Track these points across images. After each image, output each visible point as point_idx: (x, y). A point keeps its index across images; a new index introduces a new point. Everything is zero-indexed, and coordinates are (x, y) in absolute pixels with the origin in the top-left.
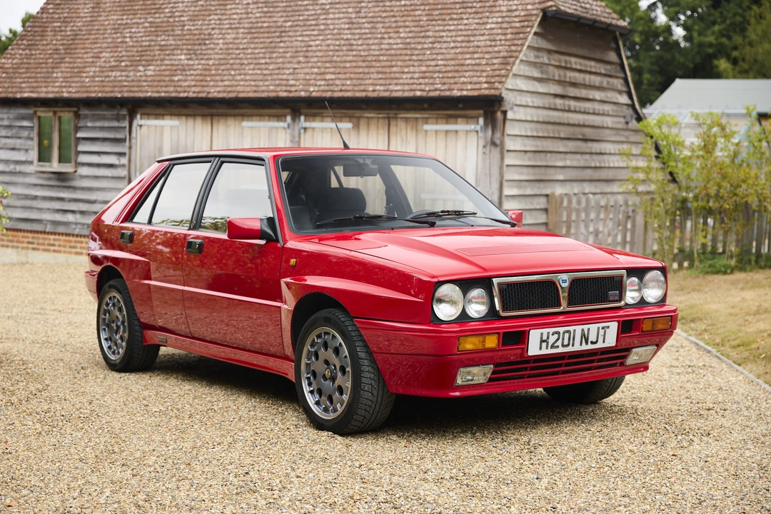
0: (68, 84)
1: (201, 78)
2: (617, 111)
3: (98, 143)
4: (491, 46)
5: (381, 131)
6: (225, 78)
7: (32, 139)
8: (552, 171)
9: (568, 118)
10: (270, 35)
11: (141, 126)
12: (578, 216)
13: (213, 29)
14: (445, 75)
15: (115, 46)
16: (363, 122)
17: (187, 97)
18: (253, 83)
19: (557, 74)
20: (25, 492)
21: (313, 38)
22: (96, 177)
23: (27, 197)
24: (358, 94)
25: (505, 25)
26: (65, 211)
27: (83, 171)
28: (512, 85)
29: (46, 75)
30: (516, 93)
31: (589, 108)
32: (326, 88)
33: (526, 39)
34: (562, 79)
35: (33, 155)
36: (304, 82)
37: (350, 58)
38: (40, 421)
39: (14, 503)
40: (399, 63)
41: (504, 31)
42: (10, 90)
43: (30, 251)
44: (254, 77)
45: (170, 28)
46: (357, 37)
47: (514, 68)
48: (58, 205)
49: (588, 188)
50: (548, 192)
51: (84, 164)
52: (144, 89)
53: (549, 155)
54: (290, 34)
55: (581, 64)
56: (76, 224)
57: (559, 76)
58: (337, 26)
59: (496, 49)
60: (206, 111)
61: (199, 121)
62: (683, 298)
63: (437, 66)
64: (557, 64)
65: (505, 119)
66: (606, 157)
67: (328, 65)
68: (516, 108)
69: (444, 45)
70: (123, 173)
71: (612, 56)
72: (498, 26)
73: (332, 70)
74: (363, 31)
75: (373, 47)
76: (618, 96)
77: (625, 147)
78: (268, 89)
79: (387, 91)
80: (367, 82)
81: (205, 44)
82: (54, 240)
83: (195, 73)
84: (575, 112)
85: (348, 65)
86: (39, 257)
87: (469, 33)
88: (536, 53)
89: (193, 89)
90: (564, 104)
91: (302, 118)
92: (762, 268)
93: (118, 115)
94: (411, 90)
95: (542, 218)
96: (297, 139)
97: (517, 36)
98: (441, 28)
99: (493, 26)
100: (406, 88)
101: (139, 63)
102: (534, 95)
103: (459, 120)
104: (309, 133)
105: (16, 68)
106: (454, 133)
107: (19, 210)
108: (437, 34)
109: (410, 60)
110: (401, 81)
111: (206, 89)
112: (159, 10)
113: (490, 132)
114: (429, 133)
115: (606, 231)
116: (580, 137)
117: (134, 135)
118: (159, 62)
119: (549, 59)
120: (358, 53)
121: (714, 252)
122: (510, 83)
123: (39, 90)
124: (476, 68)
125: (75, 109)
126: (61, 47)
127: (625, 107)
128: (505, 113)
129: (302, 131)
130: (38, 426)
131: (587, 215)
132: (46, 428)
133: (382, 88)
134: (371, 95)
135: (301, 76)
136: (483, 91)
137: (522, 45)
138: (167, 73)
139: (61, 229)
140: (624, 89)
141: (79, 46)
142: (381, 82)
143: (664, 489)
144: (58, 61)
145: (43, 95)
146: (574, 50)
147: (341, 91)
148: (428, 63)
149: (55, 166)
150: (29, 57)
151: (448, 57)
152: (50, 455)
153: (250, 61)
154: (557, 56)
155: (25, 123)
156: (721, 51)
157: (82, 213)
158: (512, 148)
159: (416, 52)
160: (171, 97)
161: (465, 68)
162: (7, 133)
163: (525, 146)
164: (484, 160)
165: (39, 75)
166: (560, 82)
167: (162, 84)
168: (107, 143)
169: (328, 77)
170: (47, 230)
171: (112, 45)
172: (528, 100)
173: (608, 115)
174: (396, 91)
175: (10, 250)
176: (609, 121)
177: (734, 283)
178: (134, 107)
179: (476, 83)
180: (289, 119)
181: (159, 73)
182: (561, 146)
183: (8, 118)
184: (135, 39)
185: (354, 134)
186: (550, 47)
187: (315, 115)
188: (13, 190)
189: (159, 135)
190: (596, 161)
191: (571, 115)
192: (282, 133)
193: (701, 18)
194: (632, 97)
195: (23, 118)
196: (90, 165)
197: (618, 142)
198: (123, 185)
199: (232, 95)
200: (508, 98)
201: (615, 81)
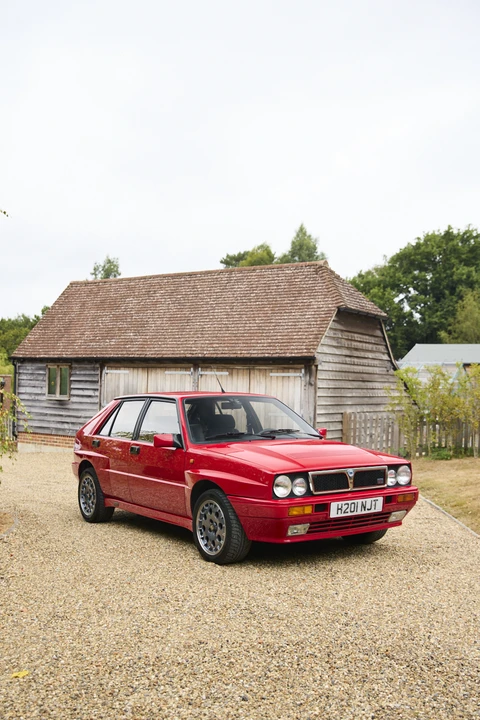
0: (66, 350)
1: (142, 346)
2: (382, 364)
3: (82, 383)
4: (308, 328)
5: (245, 378)
6: (156, 346)
7: (45, 381)
8: (345, 399)
9: (353, 369)
10: (181, 322)
11: (107, 373)
12: (360, 425)
13: (149, 318)
14: (282, 344)
15: (93, 328)
16: (235, 372)
17: (133, 357)
18: (171, 349)
19: (346, 343)
20: (32, 602)
21: (206, 323)
22: (81, 403)
23: (41, 414)
24: (232, 356)
25: (316, 316)
26: (63, 423)
27: (74, 399)
28: (321, 351)
29: (53, 344)
30: (323, 355)
31: (366, 363)
32: (214, 352)
33: (328, 324)
34: (350, 346)
35: (46, 390)
36: (201, 349)
37: (227, 335)
38: (43, 555)
39: (25, 609)
40: (256, 338)
41: (316, 320)
42: (33, 353)
43: (42, 445)
44: (172, 346)
45: (124, 318)
46: (231, 323)
47: (322, 341)
48: (59, 419)
49: (366, 409)
50: (342, 411)
51: (74, 396)
52: (109, 352)
53: (343, 390)
54: (193, 321)
55: (361, 338)
56: (70, 430)
57: (348, 344)
58: (220, 317)
59: (311, 330)
60: (144, 365)
61: (140, 370)
62: (422, 475)
63: (277, 339)
64: (347, 338)
65: (317, 370)
66: (376, 391)
67: (214, 339)
68: (323, 364)
69: (281, 327)
70: (96, 400)
71: (379, 333)
72: (312, 316)
73: (217, 342)
74: (235, 319)
75: (240, 329)
76: (382, 355)
77: (386, 385)
78: (180, 353)
79: (248, 353)
80: (237, 348)
81: (144, 327)
82: (57, 439)
83: (138, 343)
84: (358, 365)
85: (226, 339)
86: (48, 449)
87: (296, 320)
88: (334, 332)
89: (137, 352)
90: (351, 361)
91: (200, 369)
92: (468, 456)
93: (94, 367)
94: (262, 353)
95: (339, 427)
96: (197, 381)
97: (323, 322)
98: (280, 317)
99: (309, 316)
100: (260, 352)
101: (107, 338)
102: (334, 356)
103: (291, 370)
104: (204, 377)
105: (36, 341)
106: (288, 378)
107: (37, 421)
108: (277, 321)
109: (262, 336)
110: (257, 348)
111: (144, 353)
112: (118, 307)
113: (308, 377)
114: (273, 378)
115: (377, 435)
116: (361, 379)
117: (103, 378)
118: (118, 337)
119: (342, 335)
120: (232, 332)
121: (440, 447)
122: (320, 349)
123: (49, 353)
124: (300, 340)
125: (70, 364)
126: (62, 329)
127: (387, 362)
128: (317, 366)
129: (200, 376)
130: (42, 558)
131: (366, 425)
132: (46, 559)
133: (246, 352)
134: (239, 356)
135: (199, 345)
136: (304, 354)
137: (326, 327)
138: (123, 343)
139: (60, 433)
140: (386, 352)
141: (73, 328)
142: (245, 348)
143: (412, 601)
144: (61, 336)
145: (51, 356)
146: (357, 330)
147: (222, 353)
148: (272, 338)
149: (58, 396)
150: (44, 334)
151: (284, 334)
152: (48, 577)
153: (170, 336)
154: (346, 333)
155: (41, 372)
156: (442, 327)
157: (73, 423)
158: (321, 387)
159: (265, 331)
160: (125, 357)
161: (294, 341)
162: (31, 377)
163: (329, 385)
164: (305, 393)
165: (49, 345)
166: (348, 348)
167: (120, 349)
168: (88, 383)
169: (215, 345)
170: (52, 433)
171: (91, 327)
172: (330, 358)
173: (377, 367)
174: (254, 354)
175: (31, 445)
176: (377, 370)
177: (452, 466)
178: (103, 363)
179: (300, 349)
180: (192, 369)
181: (118, 343)
182: (349, 385)
183: (32, 369)
184: (104, 324)
185: (229, 378)
186: (342, 328)
187: (207, 368)
188: (33, 410)
189: (118, 380)
190: (370, 393)
191: (355, 367)
192: (188, 378)
193: (430, 308)
194: (390, 356)
195: (40, 369)
196: (78, 396)
197: (383, 382)
198: (96, 407)
199: (159, 356)
200: (319, 357)
201: (381, 347)
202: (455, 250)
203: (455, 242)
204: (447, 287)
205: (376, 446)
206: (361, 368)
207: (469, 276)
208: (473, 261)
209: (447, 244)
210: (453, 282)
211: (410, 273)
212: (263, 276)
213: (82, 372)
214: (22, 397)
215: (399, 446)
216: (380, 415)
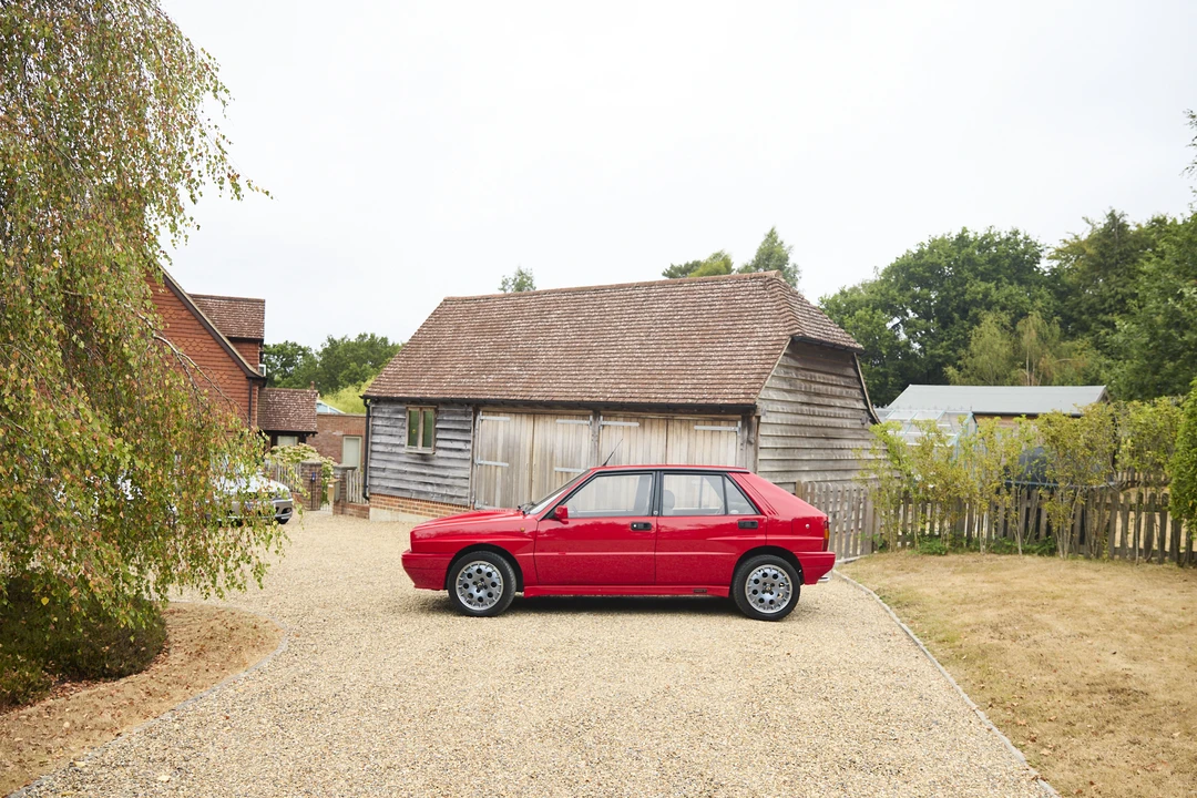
0: (431, 388)
1: (527, 385)
2: (854, 415)
3: (451, 433)
4: (749, 364)
5: (661, 431)
6: (545, 385)
7: (404, 428)
8: (800, 463)
9: (812, 421)
10: (581, 353)
11: (482, 420)
13: (539, 347)
14: (712, 387)
15: (466, 360)
16: (647, 422)
17: (515, 400)
18: (565, 390)
19: (803, 386)
21: (613, 355)
22: (449, 458)
23: (399, 472)
24: (643, 401)
25: (761, 348)
26: (426, 483)
27: (440, 453)
28: (765, 396)
29: (416, 380)
30: (768, 402)
31: (831, 413)
32: (620, 395)
33: (777, 359)
34: (808, 390)
35: (405, 440)
36: (603, 390)
37: (639, 372)
40: (677, 377)
41: (760, 353)
42: (390, 391)
43: (400, 513)
44: (567, 385)
45: (508, 346)
46: (646, 355)
47: (767, 382)
48: (421, 479)
49: (830, 476)
50: (795, 480)
51: (440, 448)
52: (485, 393)
53: (795, 451)
54: (596, 352)
55: (823, 378)
56: (433, 493)
57: (805, 387)
58: (631, 347)
59: (753, 367)
60: (530, 410)
61: (525, 417)
62: (901, 578)
63: (706, 379)
64: (804, 378)
65: (759, 423)
66: (845, 452)
67: (622, 377)
68: (768, 414)
69: (712, 363)
70: (469, 456)
71: (851, 372)
72: (755, 348)
73: (625, 381)
74: (651, 351)
75: (657, 363)
76: (855, 403)
77: (861, 443)
78: (575, 395)
79: (666, 398)
80: (651, 391)
81: (532, 359)
82: (417, 505)
83: (523, 381)
84: (819, 416)
85: (637, 377)
87: (733, 353)
88: (785, 370)
89: (521, 393)
90: (809, 410)
91: (601, 418)
92: (972, 551)
93: (466, 411)
94: (685, 398)
96: (597, 434)
97: (770, 357)
98: (711, 349)
99: (751, 348)
100: (681, 396)
101: (483, 373)
102: (784, 403)
103: (722, 422)
104: (606, 428)
105: (395, 375)
106: (718, 433)
107: (393, 481)
108: (708, 354)
109: (685, 374)
110: (677, 391)
111: (530, 394)
112: (501, 332)
113: (746, 433)
114: (698, 432)
115: (842, 513)
116: (823, 436)
117: (477, 427)
118: (497, 372)
119: (796, 375)
120: (645, 368)
121: (932, 535)
122: (763, 394)
123: (410, 391)
124: (736, 382)
125: (436, 407)
126: (429, 360)
127: (862, 411)
128: (759, 418)
129: (601, 428)
131: (827, 499)
133: (662, 396)
134: (653, 401)
135: (601, 385)
136: (741, 400)
137: (774, 364)
138: (503, 381)
139: (422, 497)
140: (860, 397)
141: (442, 359)
142: (662, 391)
144: (426, 370)
145: (413, 396)
146: (818, 367)
147: (631, 397)
148: (699, 377)
149: (420, 449)
150: (405, 366)
151: (715, 372)
153: (564, 372)
154: (803, 372)
155: (400, 416)
156: (948, 361)
157: (438, 485)
158: (764, 446)
159: (691, 368)
160: (504, 400)
161: (728, 382)
162: (387, 423)
163: (776, 444)
164: (742, 455)
165: (411, 380)
166: (806, 393)
167: (499, 389)
168: (458, 433)
169: (621, 386)
170: (413, 497)
172: (778, 407)
173: (847, 418)
174: (673, 398)
175: (386, 511)
176: (847, 423)
177: (947, 565)
178: (477, 406)
179: (735, 394)
180: (591, 417)
181: (497, 380)
182: (806, 444)
183: (388, 412)
184: (482, 354)
185: (640, 431)
186: (798, 365)
187: (610, 416)
188: (389, 466)
189: (495, 428)
190: (837, 455)
191: (815, 419)
192: (586, 429)
193: (933, 336)
194: (866, 404)
195: (399, 412)
196: (445, 449)
197: (855, 439)
198: (468, 465)
199: (549, 399)
200: (762, 406)
201: (853, 391)
202: (969, 260)
203: (970, 250)
204: (956, 310)
205: (841, 528)
206: (823, 420)
207: (986, 295)
208: (994, 274)
209: (959, 253)
210: (965, 302)
211: (909, 289)
212: (691, 292)
213: (451, 418)
214: (375, 448)
215: (873, 532)
216: (847, 486)
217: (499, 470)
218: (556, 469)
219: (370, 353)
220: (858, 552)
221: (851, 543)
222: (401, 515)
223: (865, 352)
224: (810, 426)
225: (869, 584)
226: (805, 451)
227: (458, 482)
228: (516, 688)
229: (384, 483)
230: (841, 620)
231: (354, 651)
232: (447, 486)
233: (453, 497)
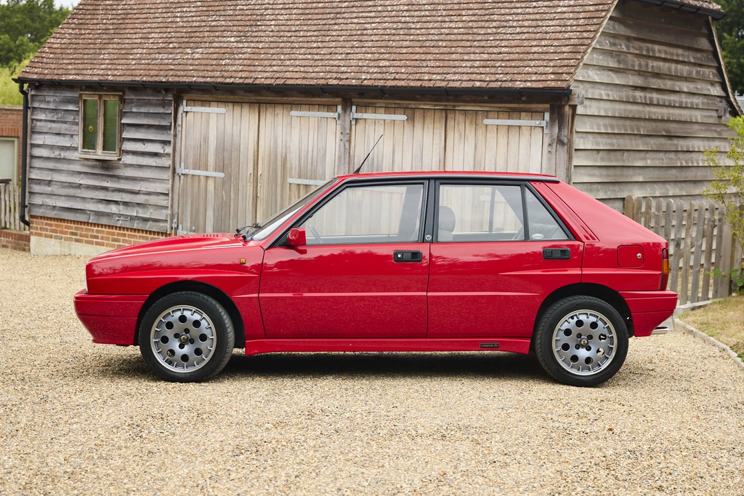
0: (114, 67)
1: (249, 62)
2: (708, 104)
3: (143, 130)
4: (560, 32)
5: (437, 125)
6: (274, 63)
7: (77, 124)
8: (630, 172)
9: (649, 112)
10: (324, 16)
11: (187, 112)
13: (266, 9)
14: (508, 64)
15: (164, 27)
16: (418, 114)
17: (232, 83)
18: (302, 69)
19: (636, 63)
21: (369, 20)
22: (140, 166)
23: (71, 185)
24: (412, 84)
25: (577, 9)
26: (110, 201)
27: (128, 159)
28: (584, 77)
29: (93, 56)
30: (587, 85)
31: (675, 101)
32: (379, 76)
33: (600, 24)
34: (643, 69)
35: (78, 141)
36: (356, 69)
37: (407, 43)
40: (459, 50)
41: (576, 16)
42: (56, 72)
43: (73, 243)
44: (304, 63)
45: (222, 8)
46: (416, 20)
47: (585, 57)
48: (101, 195)
49: (672, 190)
50: (624, 195)
51: (128, 152)
52: (190, 73)
53: (626, 154)
54: (345, 15)
55: (666, 53)
56: (120, 215)
57: (640, 65)
58: (395, 8)
59: (566, 35)
60: (253, 98)
61: (246, 109)
63: (500, 53)
64: (638, 52)
65: (574, 114)
66: (694, 156)
67: (382, 50)
68: (586, 102)
69: (510, 30)
70: (167, 162)
71: (704, 43)
72: (570, 9)
73: (386, 56)
74: (423, 13)
75: (432, 31)
76: (710, 87)
77: (717, 143)
78: (317, 75)
79: (444, 80)
80: (423, 70)
81: (257, 25)
82: (97, 231)
83: (243, 56)
84: (658, 105)
85: (404, 51)
87: (538, 16)
88: (612, 40)
89: (240, 74)
90: (645, 97)
91: (354, 108)
93: (163, 100)
94: (470, 80)
96: (348, 132)
97: (591, 22)
98: (507, 10)
99: (564, 9)
100: (465, 77)
101: (187, 45)
102: (609, 88)
103: (523, 114)
104: (361, 125)
105: (64, 48)
106: (517, 129)
107: (63, 198)
108: (502, 18)
109: (471, 47)
110: (460, 70)
111: (253, 75)
113: (556, 129)
114: (489, 127)
115: (689, 241)
116: (664, 133)
117: (179, 122)
118: (207, 45)
119: (627, 47)
120: (415, 37)
122: (580, 74)
123: (85, 72)
124: (543, 56)
125: (121, 93)
126: (111, 27)
127: (719, 99)
128: (574, 107)
129: (353, 122)
131: (668, 221)
133: (439, 77)
134: (426, 84)
135: (354, 63)
136: (549, 82)
137: (596, 31)
138: (215, 56)
139: (104, 221)
140: (717, 80)
141: (129, 26)
142: (438, 70)
144: (107, 41)
145: (88, 78)
146: (659, 37)
147: (395, 79)
148: (491, 50)
149: (100, 154)
150: (78, 36)
151: (513, 43)
153: (301, 44)
154: (637, 44)
155: (71, 107)
157: (126, 204)
158: (581, 147)
159: (479, 38)
160: (216, 83)
161: (531, 56)
162: (53, 117)
163: (598, 144)
164: (549, 160)
165: (86, 56)
166: (640, 73)
167: (209, 68)
168: (152, 130)
169: (382, 63)
170: (90, 221)
171: (161, 25)
172: (602, 93)
173: (698, 109)
174: (453, 81)
175: (53, 240)
176: (698, 116)
178: (179, 92)
179: (541, 74)
180: (339, 108)
181: (206, 56)
182: (640, 144)
183: (54, 101)
184: (185, 19)
185: (408, 128)
186: (629, 33)
187: (366, 106)
188: (57, 177)
189: (205, 123)
190: (682, 160)
191: (653, 109)
192: (332, 124)
194: (725, 89)
195: (69, 101)
196: (134, 153)
197: (708, 139)
198: (167, 175)
199: (279, 82)
200: (578, 90)
201: (707, 71)
205: (686, 263)
206: (665, 110)
213: (143, 110)
214: (37, 152)
215: (732, 265)
216: (696, 203)
217: (211, 183)
218: (290, 180)
219: (28, 22)
220: (710, 295)
221: (701, 283)
222: (75, 245)
223: (724, 16)
224: (645, 120)
225: (723, 338)
226: (638, 155)
227: (153, 200)
228: (233, 475)
229: (51, 202)
230: (684, 385)
231: (9, 428)
232: (138, 204)
233: (146, 220)
